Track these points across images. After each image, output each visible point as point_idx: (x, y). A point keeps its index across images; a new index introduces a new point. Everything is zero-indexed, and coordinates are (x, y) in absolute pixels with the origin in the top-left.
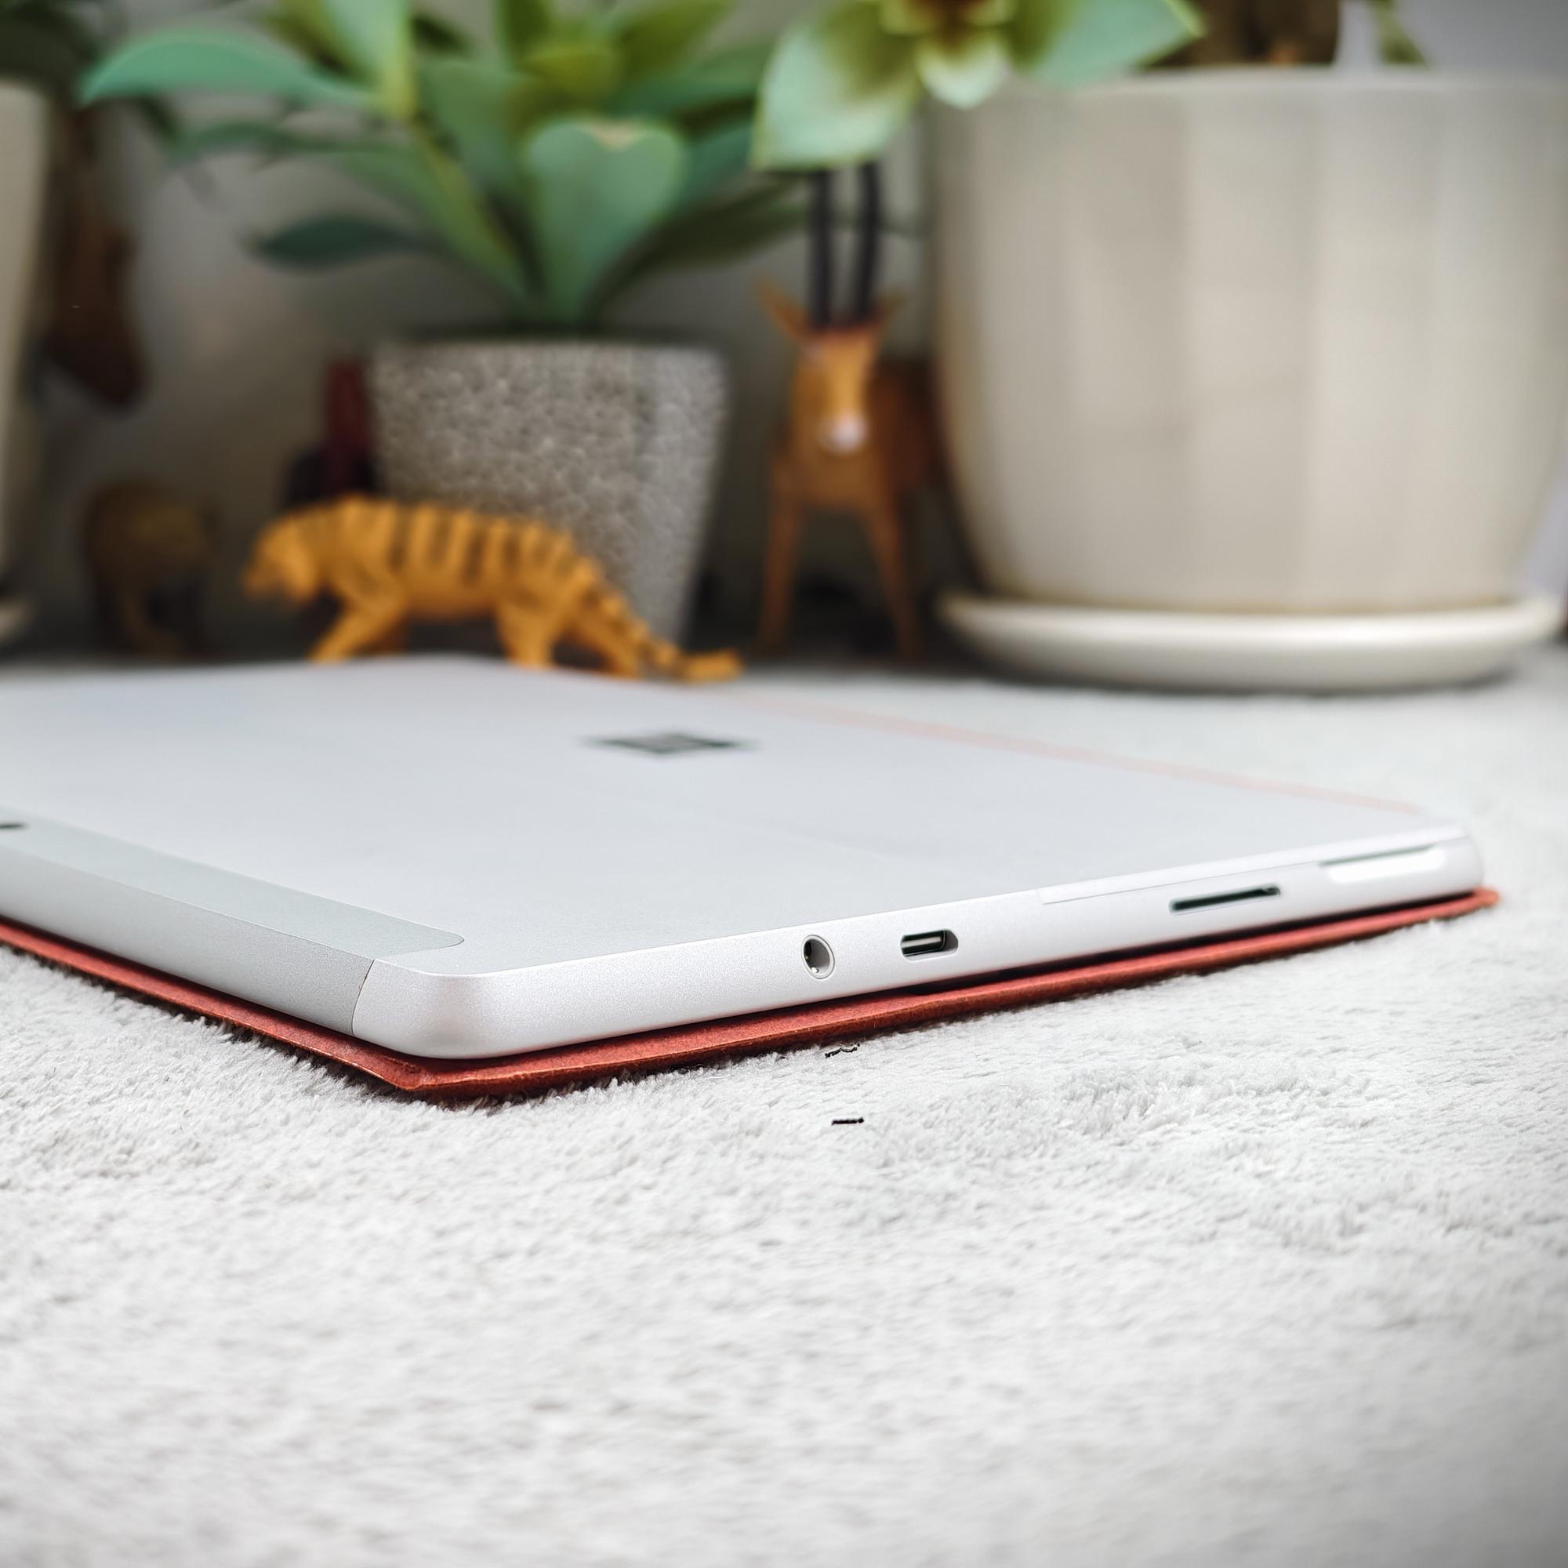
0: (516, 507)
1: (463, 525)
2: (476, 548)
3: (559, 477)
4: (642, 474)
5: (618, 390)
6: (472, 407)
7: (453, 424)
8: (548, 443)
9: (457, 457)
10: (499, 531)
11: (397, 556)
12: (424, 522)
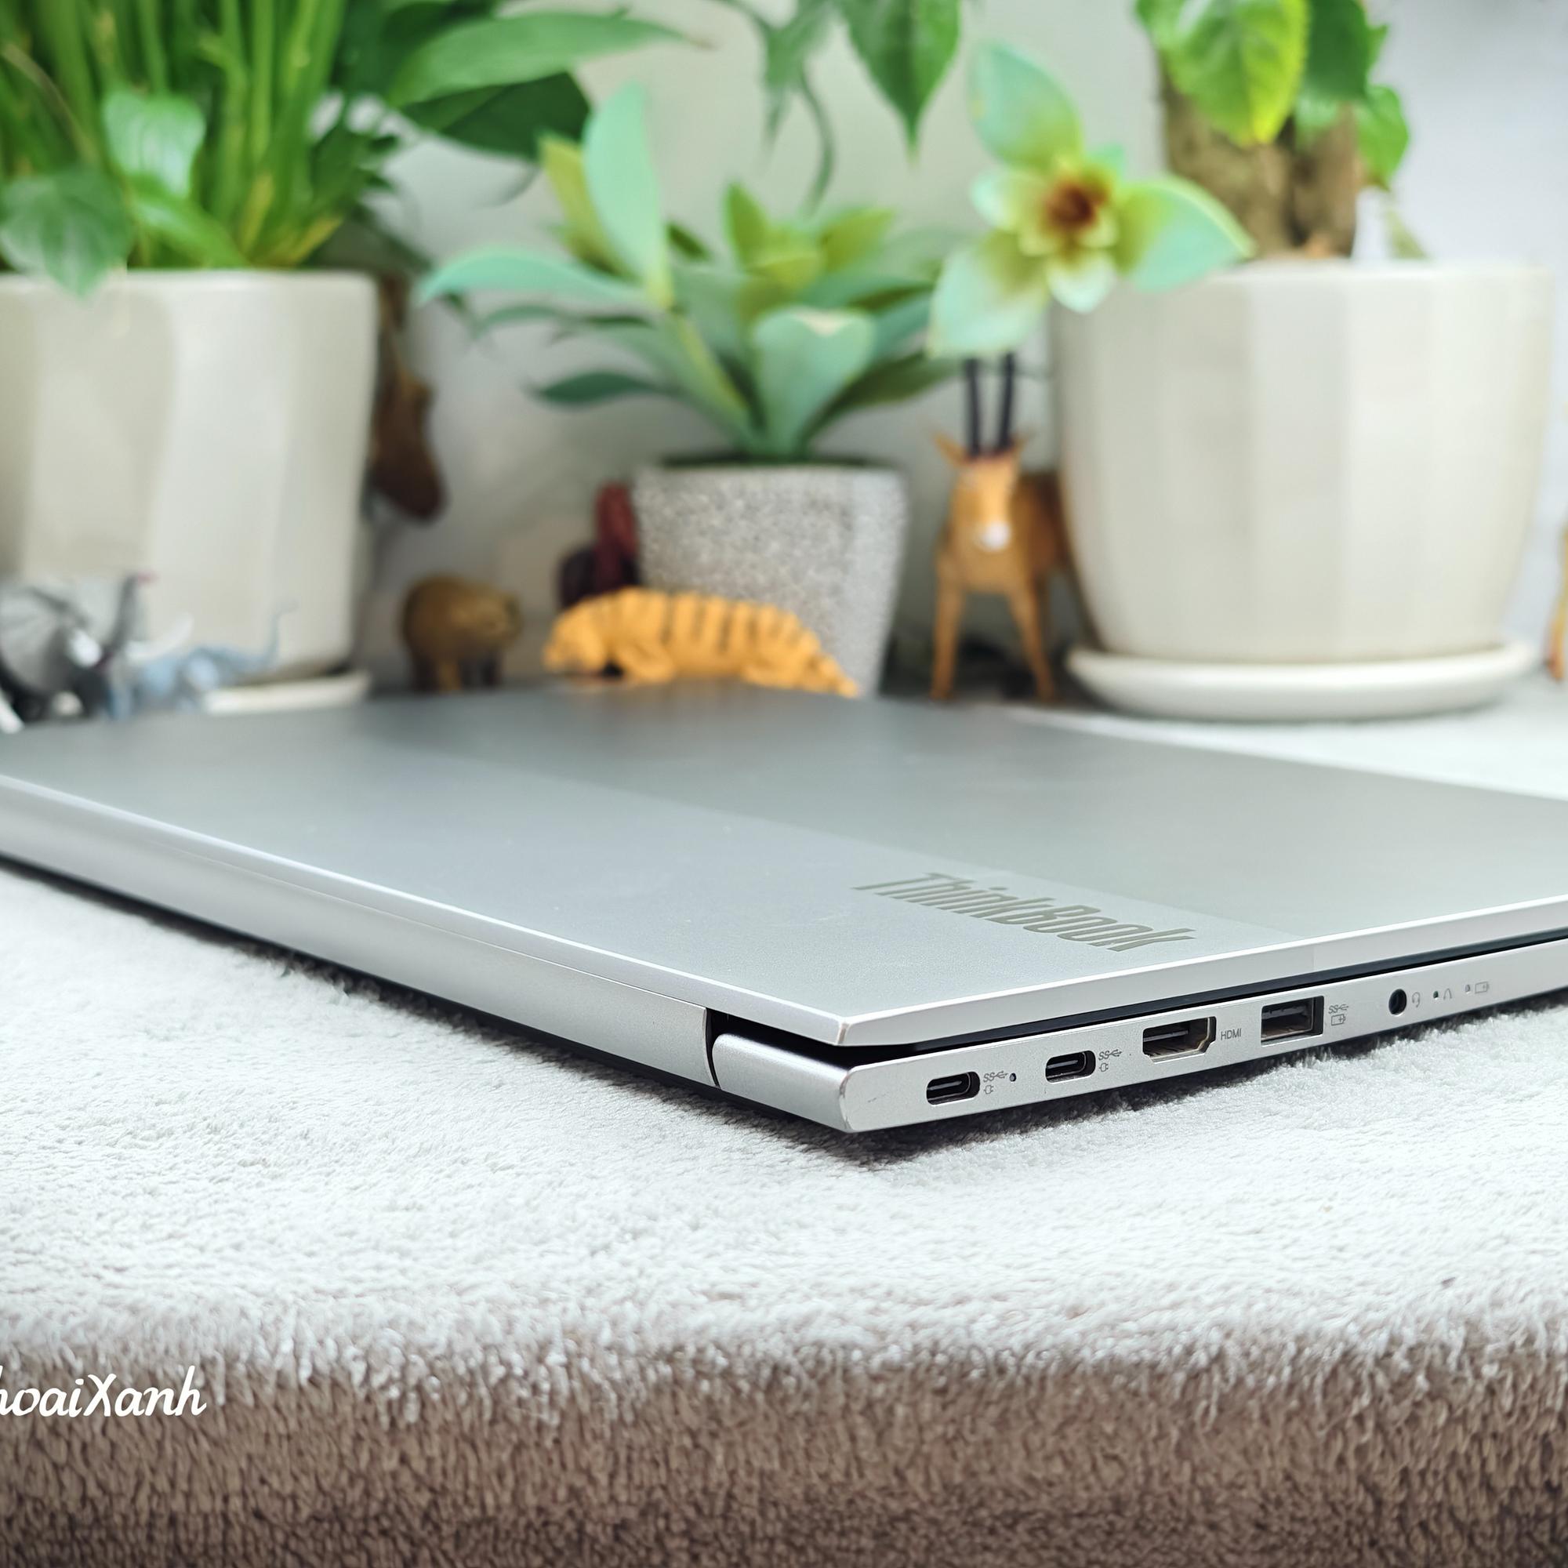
0: (752, 593)
1: (716, 609)
2: (726, 628)
3: (784, 571)
4: (845, 567)
5: (827, 506)
6: (717, 521)
7: (702, 533)
8: (775, 546)
9: (705, 558)
10: (742, 613)
11: (666, 636)
12: (686, 606)
